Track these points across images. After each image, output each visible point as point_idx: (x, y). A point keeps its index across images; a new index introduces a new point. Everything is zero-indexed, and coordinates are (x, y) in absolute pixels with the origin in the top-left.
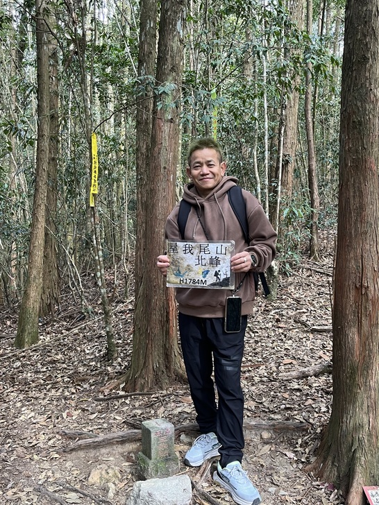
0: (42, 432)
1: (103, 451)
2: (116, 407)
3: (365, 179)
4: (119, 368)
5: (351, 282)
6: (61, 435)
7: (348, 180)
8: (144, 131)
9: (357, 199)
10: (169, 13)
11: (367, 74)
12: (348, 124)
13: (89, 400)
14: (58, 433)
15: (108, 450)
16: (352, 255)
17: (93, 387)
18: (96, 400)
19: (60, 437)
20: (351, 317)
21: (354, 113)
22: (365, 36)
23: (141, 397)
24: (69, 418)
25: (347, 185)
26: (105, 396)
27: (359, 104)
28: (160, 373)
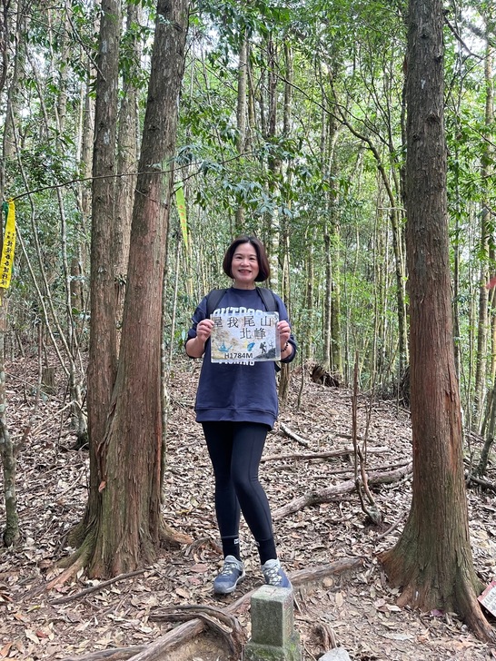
2: (106, 604)
5: (442, 389)
13: (42, 606)
18: (56, 604)
20: (444, 425)
21: (434, 232)
25: (430, 296)
26: (65, 594)
28: (144, 540)
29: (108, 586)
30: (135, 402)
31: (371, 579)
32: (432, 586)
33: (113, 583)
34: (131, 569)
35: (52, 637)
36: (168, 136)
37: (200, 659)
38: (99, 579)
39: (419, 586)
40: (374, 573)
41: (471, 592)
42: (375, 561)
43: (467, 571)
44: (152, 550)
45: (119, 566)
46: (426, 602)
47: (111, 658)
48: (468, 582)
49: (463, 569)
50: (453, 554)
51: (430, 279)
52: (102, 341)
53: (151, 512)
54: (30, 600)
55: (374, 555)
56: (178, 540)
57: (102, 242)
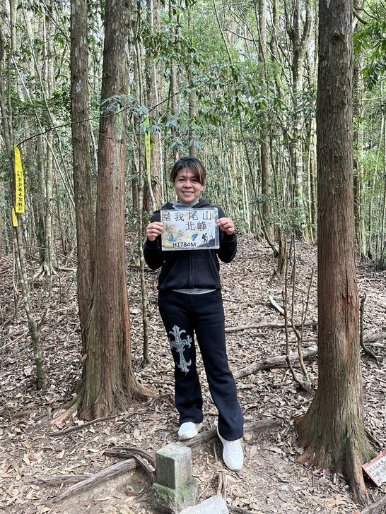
0: (12, 486)
1: (96, 491)
2: (82, 439)
3: (346, 206)
4: (58, 395)
5: (339, 292)
6: (37, 485)
7: (332, 206)
8: (84, 150)
9: (340, 223)
10: (117, 34)
11: (345, 117)
12: (330, 159)
13: (43, 437)
14: (32, 483)
15: (101, 489)
16: (338, 270)
17: (39, 422)
18: (52, 436)
19: (38, 488)
20: (340, 323)
21: (336, 149)
22: (342, 85)
23: (104, 423)
24: (33, 463)
25: (331, 210)
26: (60, 429)
27: (339, 142)
28: (118, 395)
29: (88, 426)
30: (104, 298)
31: (285, 437)
32: (327, 451)
33: (92, 424)
34: (107, 414)
35: (39, 461)
36: (119, 81)
37: (131, 488)
38: (84, 420)
39: (317, 449)
40: (289, 432)
41: (356, 460)
42: (291, 423)
43: (356, 442)
44: (125, 401)
45: (98, 412)
46: (320, 462)
47: (66, 482)
48: (355, 452)
49: (352, 440)
50: (344, 428)
51: (330, 194)
52: (84, 251)
53: (124, 375)
54: (37, 432)
55: (292, 418)
56: (147, 394)
57: (79, 173)
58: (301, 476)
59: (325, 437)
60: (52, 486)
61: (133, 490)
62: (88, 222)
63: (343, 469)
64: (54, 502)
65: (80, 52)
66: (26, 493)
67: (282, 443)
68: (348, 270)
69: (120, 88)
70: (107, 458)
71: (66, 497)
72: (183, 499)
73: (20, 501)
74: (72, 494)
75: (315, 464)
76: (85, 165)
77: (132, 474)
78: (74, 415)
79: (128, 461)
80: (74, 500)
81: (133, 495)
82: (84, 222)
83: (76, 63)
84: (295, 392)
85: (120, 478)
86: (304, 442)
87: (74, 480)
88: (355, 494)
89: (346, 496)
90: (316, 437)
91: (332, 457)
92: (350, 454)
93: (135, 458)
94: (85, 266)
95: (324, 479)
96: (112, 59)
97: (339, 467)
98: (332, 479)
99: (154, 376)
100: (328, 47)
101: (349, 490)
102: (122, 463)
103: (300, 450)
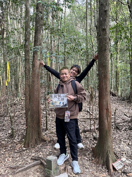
0: (1, 168)
1: (28, 171)
2: (24, 154)
3: (107, 80)
4: (18, 140)
5: (105, 108)
6: (9, 168)
7: (103, 81)
8: (28, 62)
9: (105, 86)
10: (39, 28)
11: (106, 53)
12: (102, 66)
13: (12, 153)
15: (29, 170)
16: (105, 100)
20: (105, 117)
21: (104, 63)
22: (105, 44)
24: (8, 161)
27: (105, 61)
28: (37, 140)
29: (26, 150)
30: (33, 109)
31: (89, 154)
32: (101, 159)
33: (28, 149)
34: (33, 146)
35: (10, 161)
36: (39, 42)
37: (39, 170)
38: (26, 148)
39: (98, 158)
40: (90, 153)
41: (110, 161)
42: (91, 149)
43: (111, 156)
44: (39, 142)
45: (30, 145)
46: (99, 162)
47: (18, 167)
48: (110, 159)
49: (109, 155)
50: (107, 151)
51: (102, 77)
52: (27, 94)
53: (39, 133)
54: (11, 151)
55: (91, 148)
56: (46, 140)
57: (27, 70)
58: (93, 167)
59: (101, 154)
60: (14, 169)
61: (39, 171)
62: (29, 85)
63: (106, 164)
64: (14, 174)
65: (28, 33)
66: (5, 171)
67: (88, 156)
68: (108, 100)
69: (39, 44)
70: (32, 160)
71: (18, 172)
72: (54, 174)
73: (3, 173)
74: (20, 171)
75: (98, 163)
76: (28, 67)
77: (39, 166)
78: (23, 146)
79: (38, 161)
80: (20, 173)
81: (39, 172)
82: (28, 85)
83: (26, 36)
84: (93, 139)
85: (35, 167)
86: (95, 156)
87: (21, 167)
88: (110, 173)
89: (107, 173)
90: (98, 154)
91: (103, 161)
92: (109, 160)
93: (40, 160)
94: (28, 98)
95: (100, 168)
96: (37, 35)
97: (105, 164)
98: (103, 168)
99: (49, 134)
100: (101, 32)
101: (108, 171)
102: (36, 162)
103: (93, 158)
